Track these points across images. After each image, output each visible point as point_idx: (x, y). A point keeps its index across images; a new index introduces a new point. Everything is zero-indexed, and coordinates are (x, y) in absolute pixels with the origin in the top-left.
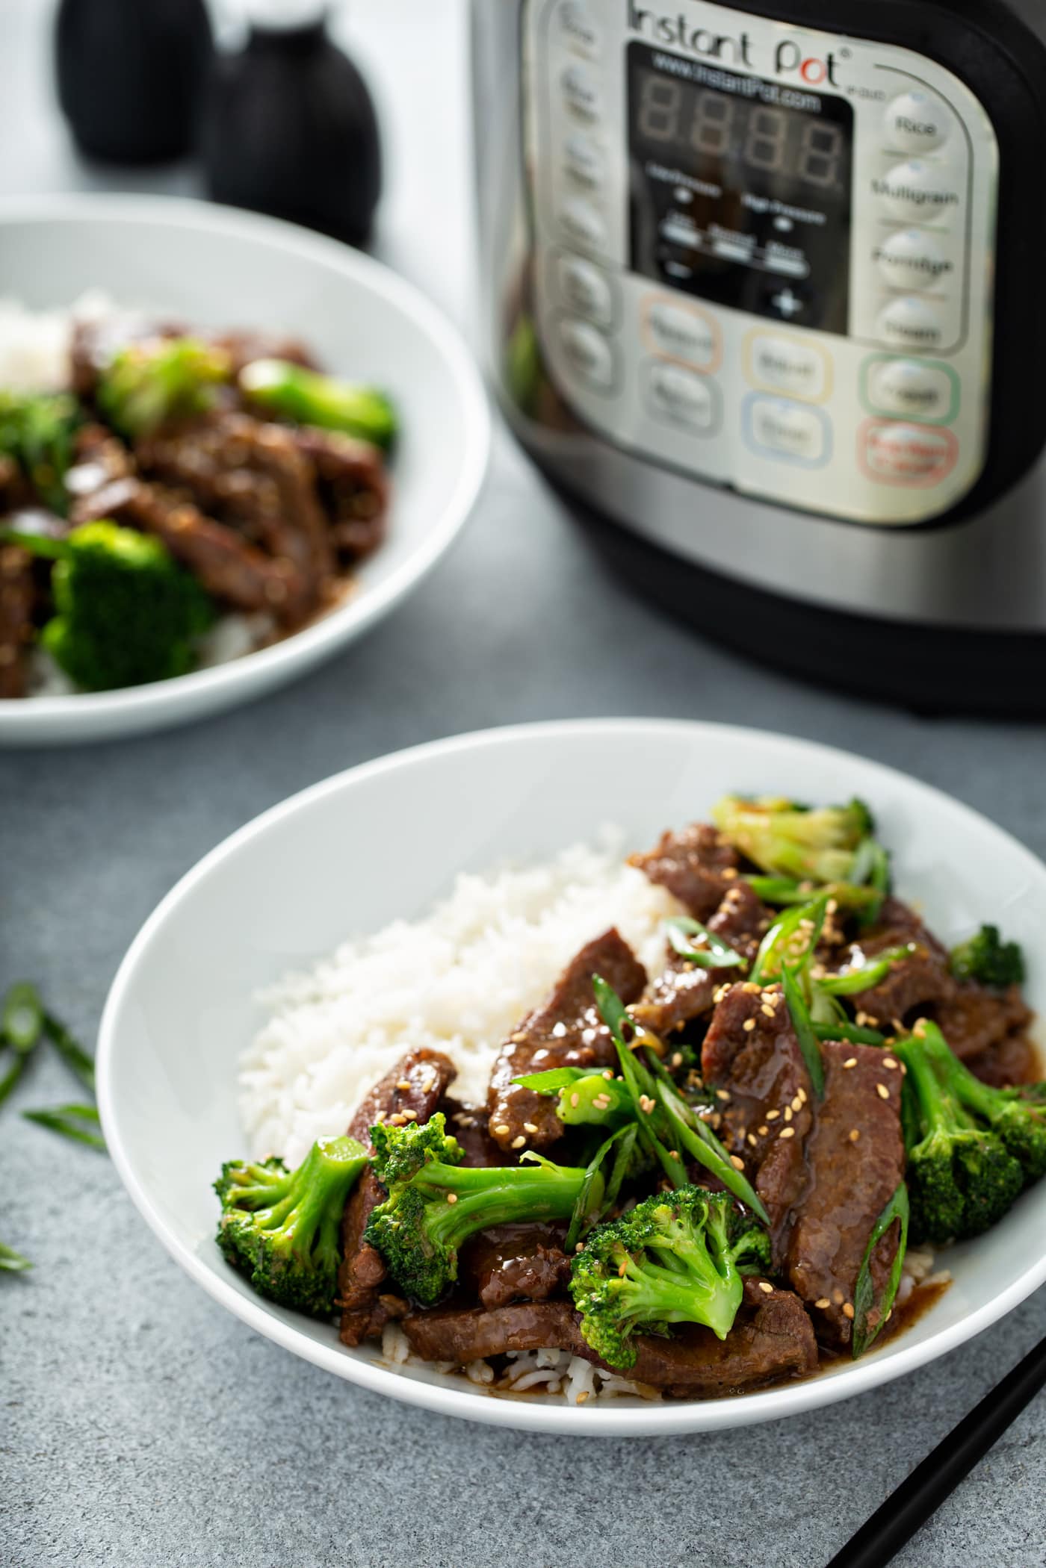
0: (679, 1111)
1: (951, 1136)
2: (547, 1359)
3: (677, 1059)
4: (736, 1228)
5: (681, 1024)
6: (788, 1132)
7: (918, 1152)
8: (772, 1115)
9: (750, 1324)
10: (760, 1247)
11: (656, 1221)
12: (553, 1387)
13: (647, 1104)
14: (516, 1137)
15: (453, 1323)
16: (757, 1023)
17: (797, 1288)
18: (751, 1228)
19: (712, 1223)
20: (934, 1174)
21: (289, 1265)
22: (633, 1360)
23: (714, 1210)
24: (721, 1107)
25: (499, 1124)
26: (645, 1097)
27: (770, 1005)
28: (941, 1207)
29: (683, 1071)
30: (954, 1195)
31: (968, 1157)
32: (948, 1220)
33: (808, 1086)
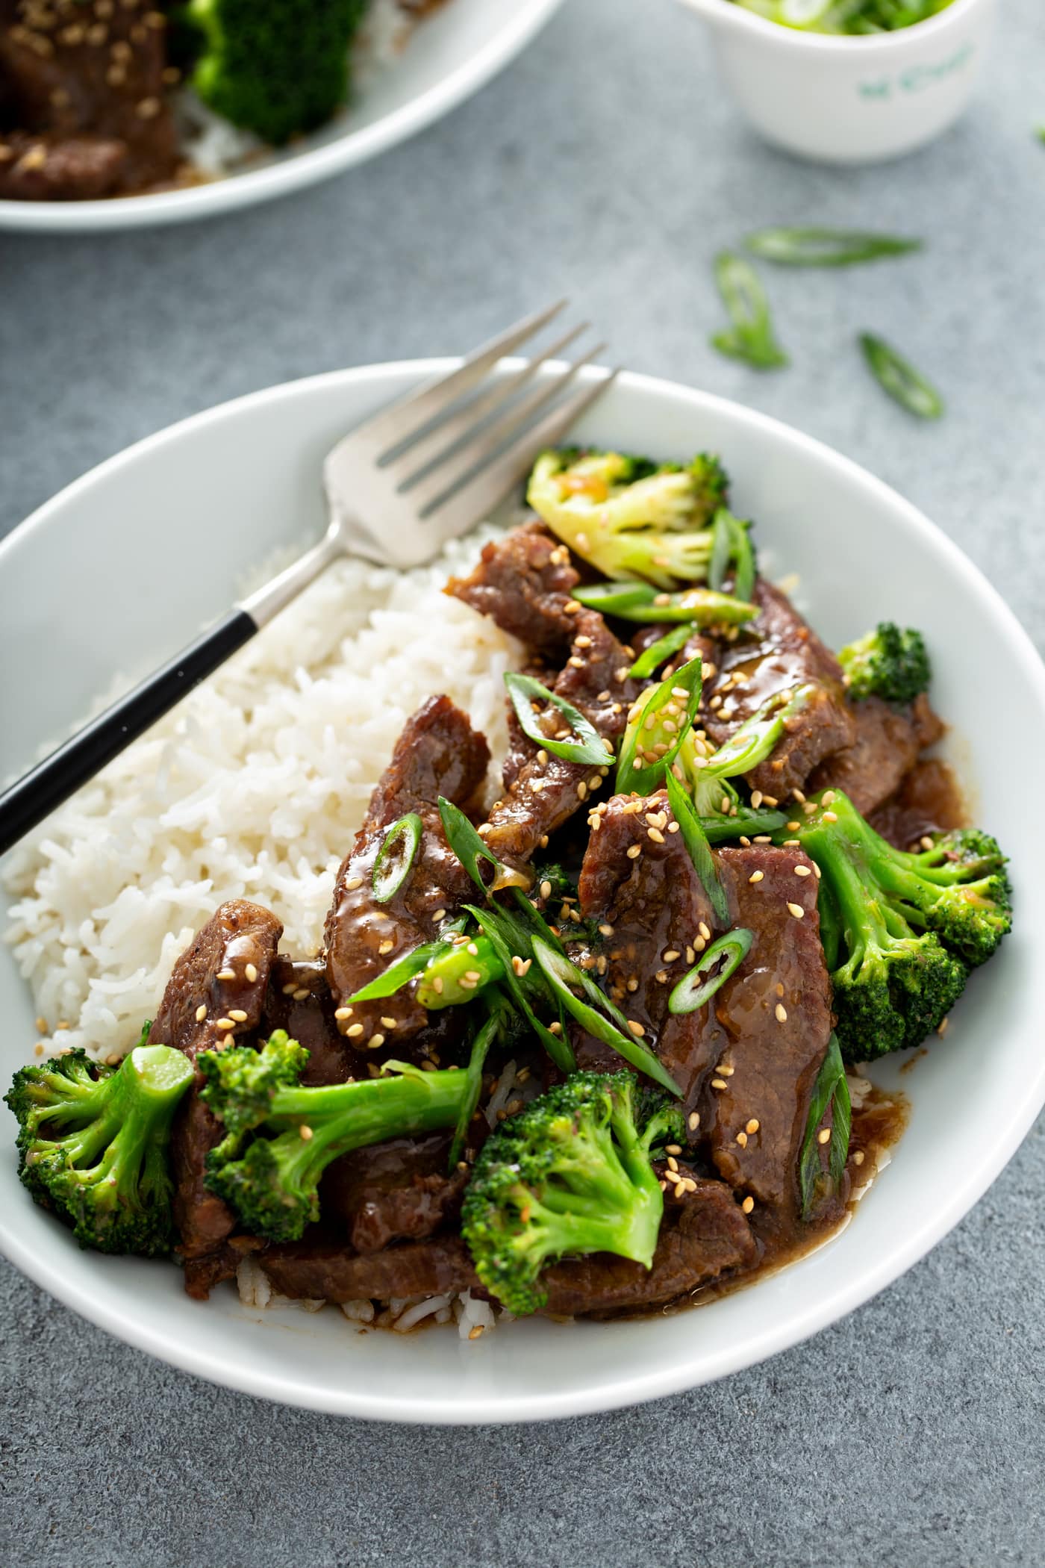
0: (558, 972)
1: (884, 952)
3: (545, 886)
4: (642, 1106)
5: (545, 839)
7: (846, 973)
8: (670, 957)
9: (673, 1228)
10: (674, 1129)
11: (555, 1142)
12: (442, 1317)
13: (522, 966)
14: (373, 1034)
15: (322, 1265)
16: (643, 849)
17: (724, 1175)
18: (660, 1106)
19: (618, 1114)
20: (869, 1004)
21: (116, 1215)
22: (545, 1299)
23: (617, 1098)
25: (350, 1021)
26: (517, 959)
27: (658, 828)
28: (878, 1035)
29: (555, 901)
30: (893, 1021)
31: (906, 974)
32: (887, 1047)
33: (710, 918)
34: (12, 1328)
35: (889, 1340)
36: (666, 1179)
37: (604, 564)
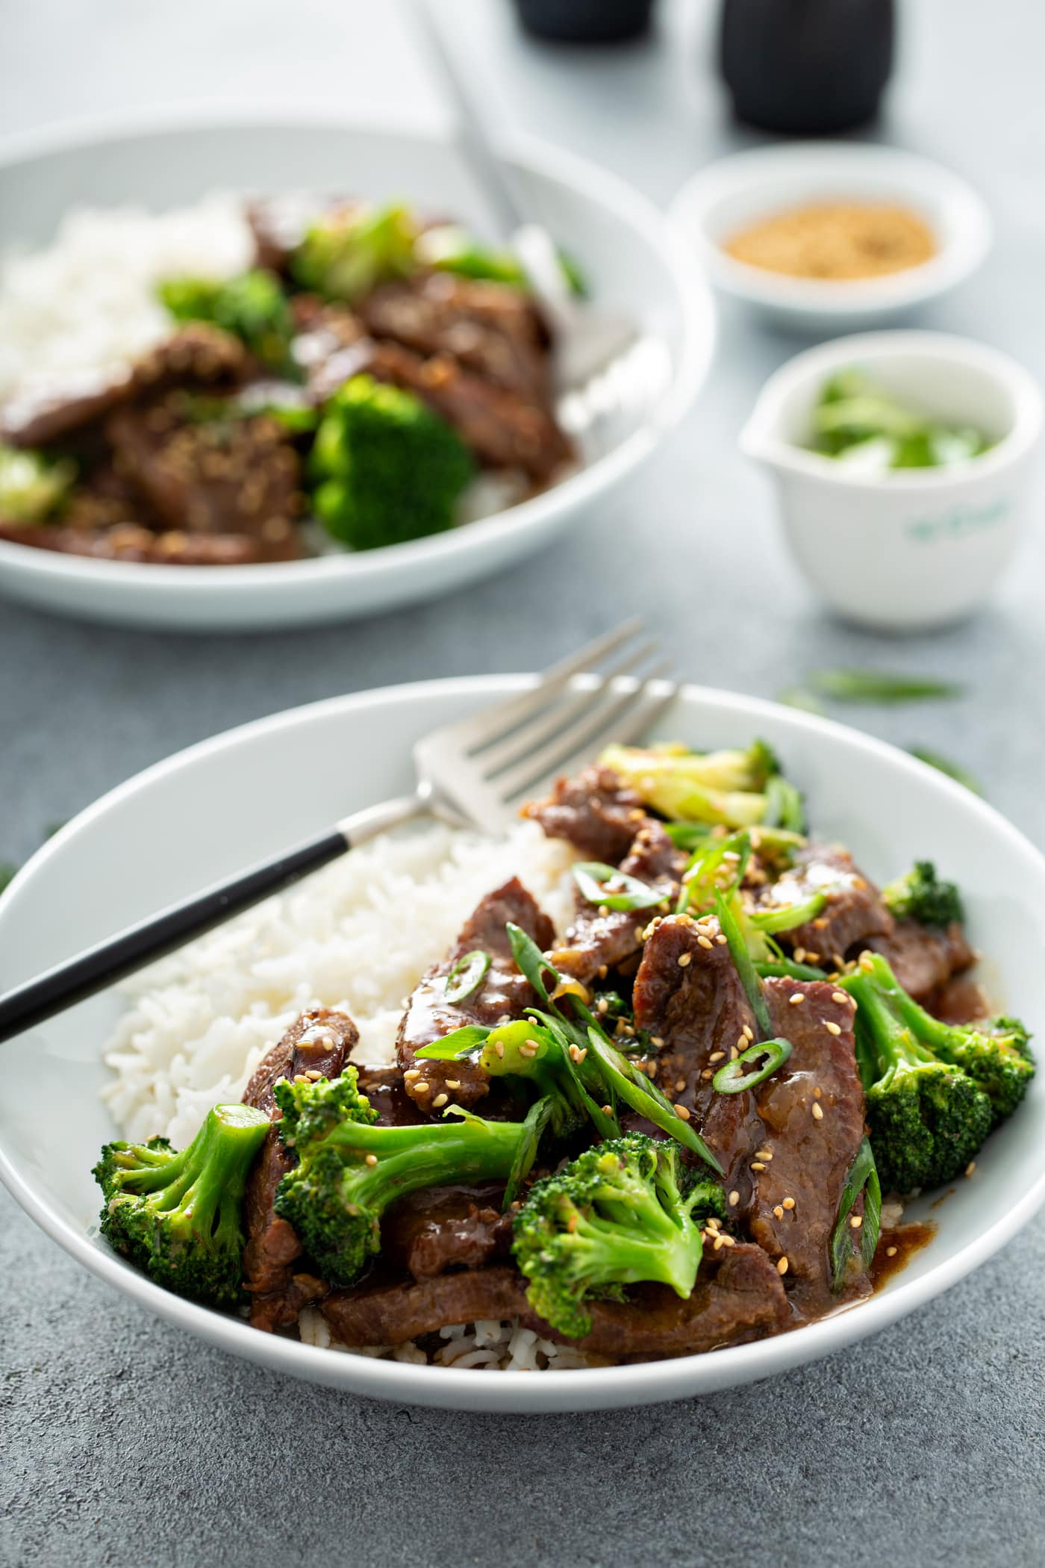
0: (611, 1060)
1: (913, 1069)
2: (488, 1337)
3: (602, 1003)
4: (687, 1179)
5: (604, 968)
7: (880, 1087)
8: (716, 1057)
9: (713, 1282)
10: (715, 1199)
11: (603, 1172)
13: (579, 1053)
14: (437, 1095)
15: (381, 1301)
16: (694, 957)
17: (760, 1239)
18: (704, 1178)
19: (661, 1174)
20: (900, 1112)
21: (190, 1246)
22: (588, 1328)
23: (662, 1158)
24: (657, 1055)
25: (417, 1080)
26: (574, 1046)
27: (707, 937)
28: (908, 1148)
29: (611, 1017)
30: (923, 1133)
31: (934, 1091)
32: (917, 1163)
33: (754, 1024)
34: (83, 1412)
35: (917, 1442)
36: (707, 1233)
37: (666, 803)
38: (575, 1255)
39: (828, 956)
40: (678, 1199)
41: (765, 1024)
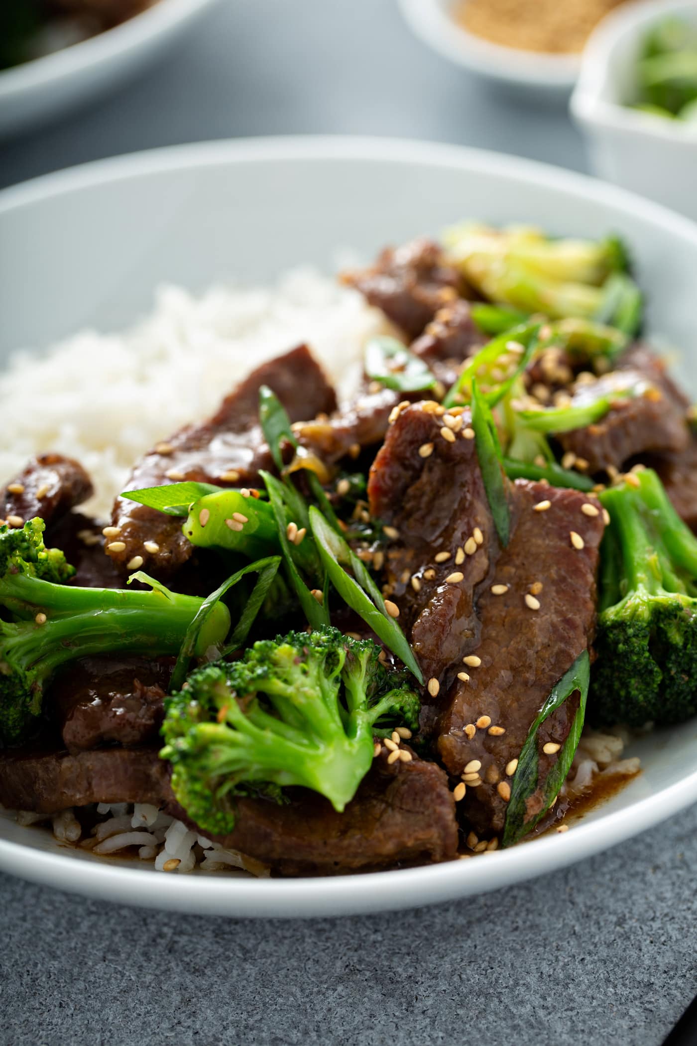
0: (329, 543)
1: (652, 598)
2: (142, 819)
3: (343, 485)
4: (382, 684)
5: (355, 449)
6: (456, 577)
7: (612, 613)
8: (442, 557)
9: (381, 797)
10: (407, 708)
11: (275, 664)
12: (144, 853)
13: (295, 532)
14: (134, 556)
15: (35, 766)
16: (435, 449)
17: (444, 760)
18: (400, 685)
19: (350, 674)
20: (627, 641)
22: (231, 825)
23: (352, 658)
24: (387, 545)
25: (115, 538)
26: (293, 525)
27: (452, 429)
28: (633, 681)
29: (350, 499)
30: (649, 668)
31: (670, 624)
32: (641, 698)
33: (488, 527)
36: (383, 745)
37: (492, 287)
38: (213, 747)
39: (601, 464)
40: (361, 704)
41: (502, 529)
